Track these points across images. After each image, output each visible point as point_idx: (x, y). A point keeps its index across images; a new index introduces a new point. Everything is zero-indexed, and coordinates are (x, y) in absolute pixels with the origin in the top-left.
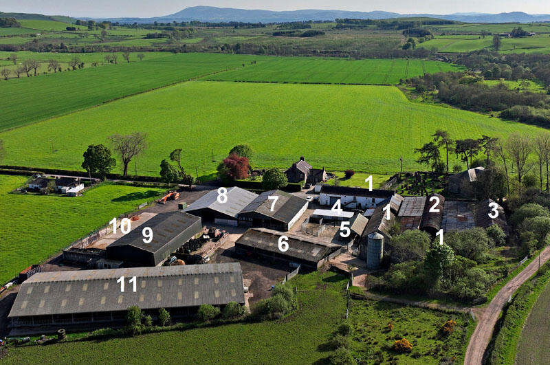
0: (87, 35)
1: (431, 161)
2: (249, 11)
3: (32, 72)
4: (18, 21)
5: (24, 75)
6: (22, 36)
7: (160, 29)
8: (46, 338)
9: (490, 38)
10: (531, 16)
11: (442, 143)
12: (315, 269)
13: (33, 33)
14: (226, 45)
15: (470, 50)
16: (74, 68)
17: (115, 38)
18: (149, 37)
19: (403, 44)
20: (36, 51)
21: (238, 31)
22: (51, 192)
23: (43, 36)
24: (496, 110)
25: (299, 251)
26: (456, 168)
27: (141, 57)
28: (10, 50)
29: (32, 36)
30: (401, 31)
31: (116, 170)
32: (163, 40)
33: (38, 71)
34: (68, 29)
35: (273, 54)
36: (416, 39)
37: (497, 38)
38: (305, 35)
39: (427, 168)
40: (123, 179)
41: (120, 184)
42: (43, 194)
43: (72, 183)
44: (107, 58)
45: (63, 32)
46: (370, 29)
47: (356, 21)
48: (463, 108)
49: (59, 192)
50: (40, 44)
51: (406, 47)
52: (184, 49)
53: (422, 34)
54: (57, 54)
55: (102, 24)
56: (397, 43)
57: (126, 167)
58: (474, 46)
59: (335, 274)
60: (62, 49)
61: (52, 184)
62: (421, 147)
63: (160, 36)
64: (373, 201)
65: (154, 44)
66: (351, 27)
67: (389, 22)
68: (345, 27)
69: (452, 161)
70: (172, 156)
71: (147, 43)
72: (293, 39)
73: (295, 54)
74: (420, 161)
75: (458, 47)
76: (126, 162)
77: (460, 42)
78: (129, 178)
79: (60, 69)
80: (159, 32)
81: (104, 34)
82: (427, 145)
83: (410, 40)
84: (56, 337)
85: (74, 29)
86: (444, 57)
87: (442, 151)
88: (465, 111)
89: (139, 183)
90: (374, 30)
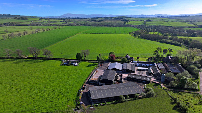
0: (45, 21)
1: (156, 54)
2: (80, 15)
3: (38, 32)
4: (27, 18)
5: (37, 33)
6: (29, 22)
7: (62, 19)
8: (102, 104)
9: (143, 22)
10: (146, 15)
11: (159, 50)
12: (150, 83)
13: (31, 21)
14: (81, 24)
15: (139, 25)
16: (48, 30)
17: (52, 22)
18: (61, 22)
19: (123, 23)
20: (34, 26)
21: (82, 20)
22: (71, 65)
23: (34, 22)
24: (157, 40)
25: (144, 79)
26: (162, 56)
27: (62, 27)
28: (27, 26)
29: (31, 22)
30: (120, 20)
31: (83, 58)
32: (64, 23)
33: (40, 31)
34: (40, 20)
35: (93, 26)
36: (126, 22)
37: (145, 22)
38: (99, 21)
39: (155, 56)
40: (85, 60)
41: (85, 62)
42: (69, 65)
43: (75, 62)
44: (54, 28)
45: (39, 21)
46: (113, 19)
47: (109, 17)
48: (149, 40)
49: (72, 65)
50: (34, 24)
51: (124, 24)
52: (71, 25)
53: (127, 21)
54: (40, 26)
55: (47, 18)
56: (122, 23)
57: (85, 58)
58: (140, 23)
59: (155, 84)
60: (40, 25)
61: (70, 63)
62: (154, 51)
63: (63, 22)
64: (150, 65)
65: (63, 24)
66: (108, 19)
67: (117, 18)
68: (107, 19)
69: (161, 54)
70: (100, 55)
71: (61, 23)
72: (97, 22)
73: (99, 26)
74: (154, 54)
75: (136, 24)
76: (85, 57)
77: (137, 23)
78: (86, 60)
79: (45, 31)
80: (62, 20)
81: (49, 21)
82: (156, 51)
83: (125, 22)
84: (104, 103)
85: (41, 20)
86: (134, 26)
87: (159, 52)
88: (150, 41)
89: (90, 61)
90: (114, 19)
